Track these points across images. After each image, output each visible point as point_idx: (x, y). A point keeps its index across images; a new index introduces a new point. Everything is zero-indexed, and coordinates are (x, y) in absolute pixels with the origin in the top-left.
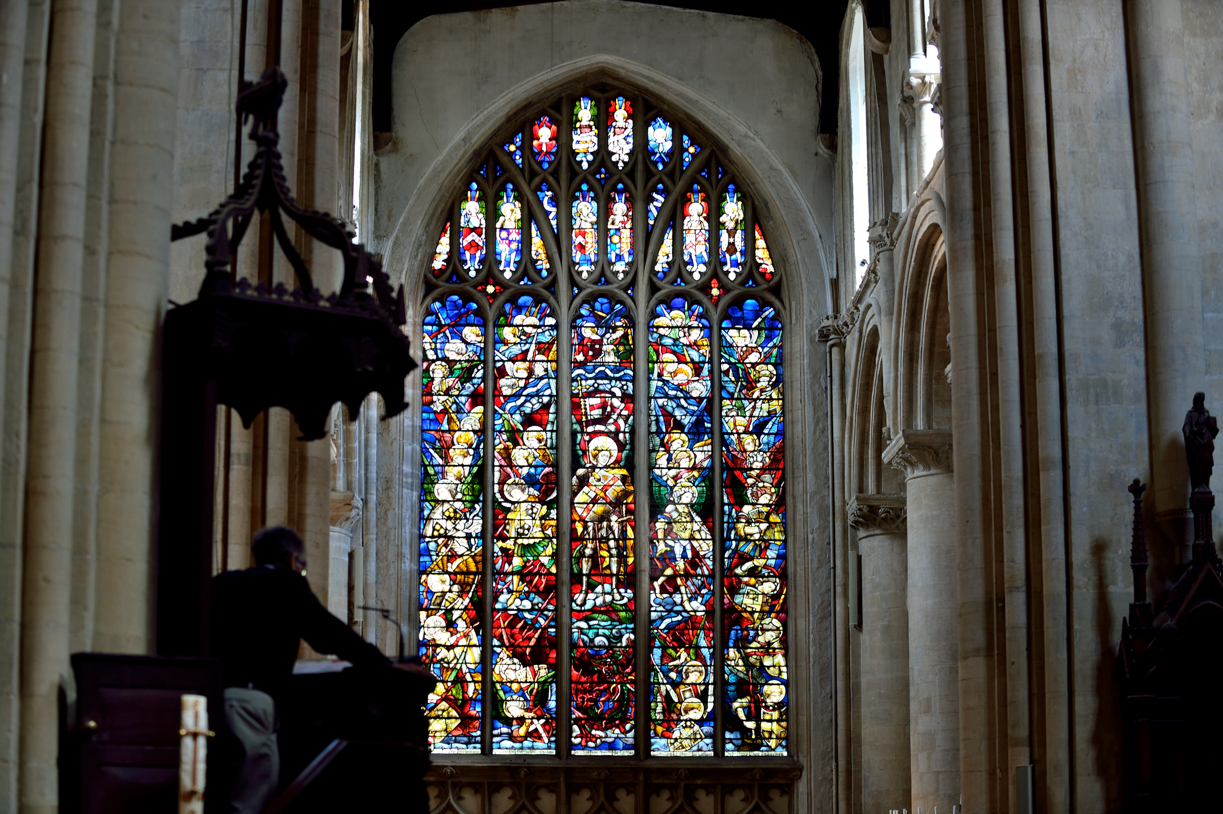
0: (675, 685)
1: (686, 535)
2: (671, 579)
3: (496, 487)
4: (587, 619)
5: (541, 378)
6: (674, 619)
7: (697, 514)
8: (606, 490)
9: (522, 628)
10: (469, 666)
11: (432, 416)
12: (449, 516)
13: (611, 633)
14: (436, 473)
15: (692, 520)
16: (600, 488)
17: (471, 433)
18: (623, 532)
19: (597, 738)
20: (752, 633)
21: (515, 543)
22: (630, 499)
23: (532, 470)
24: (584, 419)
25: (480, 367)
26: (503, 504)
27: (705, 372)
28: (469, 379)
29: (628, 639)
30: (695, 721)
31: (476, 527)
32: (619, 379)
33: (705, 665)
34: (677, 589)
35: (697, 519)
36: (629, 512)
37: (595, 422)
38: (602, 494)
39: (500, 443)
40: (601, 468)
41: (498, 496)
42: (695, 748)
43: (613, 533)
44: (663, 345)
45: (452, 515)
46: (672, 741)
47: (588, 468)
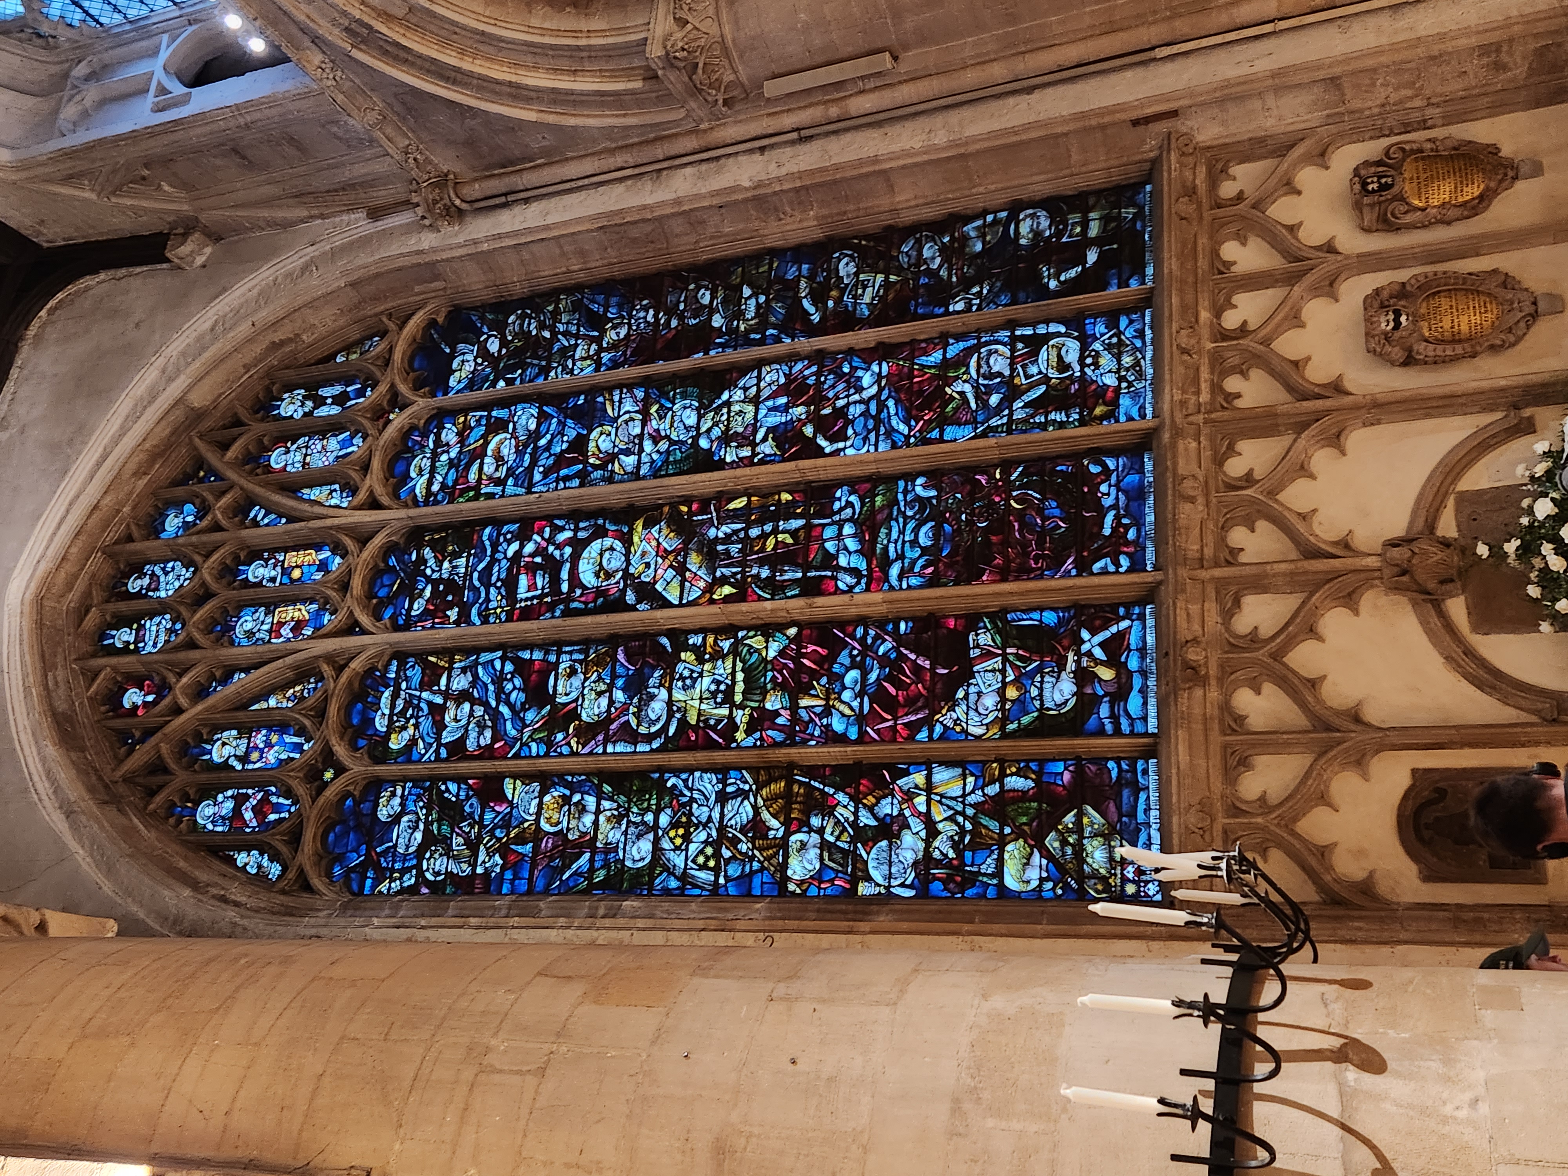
0: (1012, 392)
1: (750, 409)
2: (822, 425)
3: (642, 748)
4: (886, 563)
5: (476, 676)
6: (892, 411)
7: (719, 398)
8: (665, 550)
9: (899, 685)
10: (969, 788)
11: (508, 875)
12: (682, 836)
13: (912, 518)
14: (606, 865)
15: (728, 404)
16: (660, 560)
17: (547, 798)
18: (735, 516)
19: (1119, 524)
20: (923, 280)
21: (742, 707)
22: (684, 509)
23: (620, 682)
24: (548, 599)
25: (443, 788)
26: (671, 733)
27: (503, 413)
28: (459, 805)
29: (925, 486)
30: (1083, 350)
31: (708, 784)
32: (495, 545)
33: (976, 348)
34: (841, 413)
35: (725, 396)
36: (704, 510)
37: (555, 581)
38: (671, 558)
39: (568, 744)
40: (628, 562)
41: (655, 745)
42: (1138, 343)
43: (736, 532)
44: (456, 482)
45: (681, 831)
46: (1124, 385)
47: (626, 586)
